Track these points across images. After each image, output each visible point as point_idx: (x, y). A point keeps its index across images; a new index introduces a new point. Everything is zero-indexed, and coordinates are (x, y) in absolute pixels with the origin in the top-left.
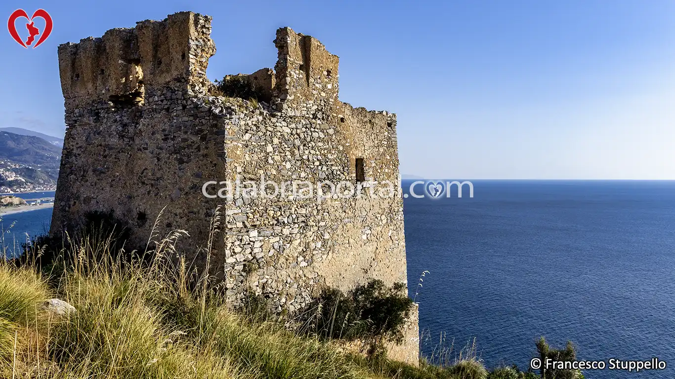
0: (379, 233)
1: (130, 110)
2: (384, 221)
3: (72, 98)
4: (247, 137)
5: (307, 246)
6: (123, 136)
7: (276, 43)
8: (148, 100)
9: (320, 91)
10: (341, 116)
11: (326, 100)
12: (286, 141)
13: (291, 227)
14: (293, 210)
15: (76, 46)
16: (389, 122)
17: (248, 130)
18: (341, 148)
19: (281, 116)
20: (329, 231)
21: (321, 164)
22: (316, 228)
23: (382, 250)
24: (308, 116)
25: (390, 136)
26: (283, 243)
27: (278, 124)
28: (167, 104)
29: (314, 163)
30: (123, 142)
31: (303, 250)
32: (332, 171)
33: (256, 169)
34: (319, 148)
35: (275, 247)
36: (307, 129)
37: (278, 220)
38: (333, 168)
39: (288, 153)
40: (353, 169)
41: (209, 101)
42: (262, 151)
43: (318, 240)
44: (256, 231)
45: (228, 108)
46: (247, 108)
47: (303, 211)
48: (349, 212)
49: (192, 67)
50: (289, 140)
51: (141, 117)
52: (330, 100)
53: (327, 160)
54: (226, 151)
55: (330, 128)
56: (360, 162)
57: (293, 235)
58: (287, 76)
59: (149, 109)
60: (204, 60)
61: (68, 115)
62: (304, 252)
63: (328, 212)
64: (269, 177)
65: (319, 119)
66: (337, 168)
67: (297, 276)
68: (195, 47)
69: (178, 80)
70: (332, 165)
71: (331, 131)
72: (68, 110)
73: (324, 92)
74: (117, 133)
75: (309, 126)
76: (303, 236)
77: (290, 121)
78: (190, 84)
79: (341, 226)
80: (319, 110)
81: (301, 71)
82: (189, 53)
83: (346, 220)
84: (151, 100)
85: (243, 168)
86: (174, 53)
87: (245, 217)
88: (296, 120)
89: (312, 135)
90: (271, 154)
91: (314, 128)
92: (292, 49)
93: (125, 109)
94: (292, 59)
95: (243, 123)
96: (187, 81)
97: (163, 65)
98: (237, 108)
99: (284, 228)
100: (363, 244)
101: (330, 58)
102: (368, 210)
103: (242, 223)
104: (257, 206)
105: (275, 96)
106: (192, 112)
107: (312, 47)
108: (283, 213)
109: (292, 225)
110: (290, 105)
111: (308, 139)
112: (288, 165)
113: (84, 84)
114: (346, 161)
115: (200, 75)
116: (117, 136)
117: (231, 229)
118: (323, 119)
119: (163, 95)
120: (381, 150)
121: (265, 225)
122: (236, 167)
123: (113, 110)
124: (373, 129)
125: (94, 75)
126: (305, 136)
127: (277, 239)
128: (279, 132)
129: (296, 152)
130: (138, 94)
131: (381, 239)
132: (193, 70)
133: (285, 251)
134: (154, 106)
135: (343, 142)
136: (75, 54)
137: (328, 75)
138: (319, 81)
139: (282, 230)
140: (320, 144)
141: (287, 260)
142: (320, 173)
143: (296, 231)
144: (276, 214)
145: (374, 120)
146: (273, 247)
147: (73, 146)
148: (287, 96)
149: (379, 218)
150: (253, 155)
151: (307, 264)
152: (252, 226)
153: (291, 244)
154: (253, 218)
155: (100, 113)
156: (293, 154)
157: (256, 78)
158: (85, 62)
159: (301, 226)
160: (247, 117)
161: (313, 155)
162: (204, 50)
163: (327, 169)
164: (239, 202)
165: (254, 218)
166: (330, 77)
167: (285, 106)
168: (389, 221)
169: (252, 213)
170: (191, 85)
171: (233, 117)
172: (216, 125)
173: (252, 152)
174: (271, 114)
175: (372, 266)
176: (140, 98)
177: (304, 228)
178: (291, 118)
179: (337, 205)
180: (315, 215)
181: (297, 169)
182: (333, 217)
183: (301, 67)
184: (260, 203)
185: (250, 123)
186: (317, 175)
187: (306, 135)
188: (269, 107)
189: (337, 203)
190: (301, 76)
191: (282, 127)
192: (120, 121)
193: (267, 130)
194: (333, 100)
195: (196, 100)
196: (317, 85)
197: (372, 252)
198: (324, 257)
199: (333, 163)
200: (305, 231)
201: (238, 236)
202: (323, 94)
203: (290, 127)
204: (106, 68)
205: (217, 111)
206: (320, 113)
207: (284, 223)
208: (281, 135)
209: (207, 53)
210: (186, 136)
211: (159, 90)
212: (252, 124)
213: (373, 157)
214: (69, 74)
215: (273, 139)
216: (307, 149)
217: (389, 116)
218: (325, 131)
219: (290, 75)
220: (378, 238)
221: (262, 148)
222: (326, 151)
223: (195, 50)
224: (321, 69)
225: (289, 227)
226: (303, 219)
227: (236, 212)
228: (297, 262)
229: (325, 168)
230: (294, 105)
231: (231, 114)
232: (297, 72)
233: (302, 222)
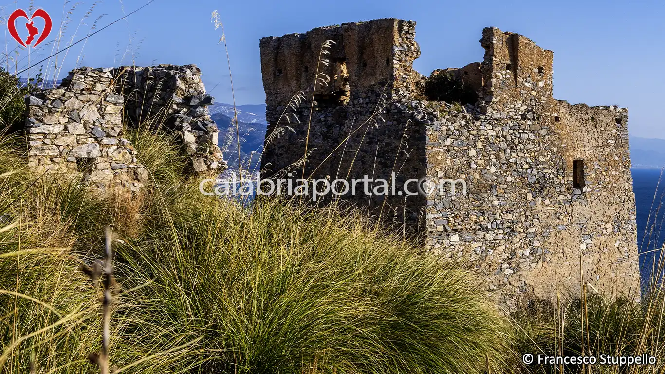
0: (603, 242)
1: (334, 110)
2: (610, 230)
3: (274, 95)
4: (449, 142)
5: (513, 253)
6: (328, 137)
7: (482, 43)
8: (353, 102)
9: (530, 90)
10: (555, 115)
11: (537, 99)
12: (491, 144)
13: (494, 233)
14: (498, 215)
15: (279, 39)
16: (618, 118)
17: (450, 135)
18: (555, 150)
19: (485, 119)
20: (540, 239)
21: (530, 167)
22: (524, 235)
23: (607, 262)
24: (516, 117)
25: (619, 134)
26: (486, 248)
27: (481, 127)
28: (371, 107)
29: (522, 166)
30: (327, 143)
31: (508, 257)
32: (544, 175)
33: (458, 174)
34: (529, 150)
35: (477, 252)
36: (515, 131)
37: (481, 226)
38: (545, 171)
39: (492, 157)
40: (570, 172)
41: (412, 106)
42: (464, 155)
43: (525, 247)
44: (457, 235)
45: (430, 114)
46: (449, 113)
47: (509, 217)
48: (564, 219)
49: (396, 73)
50: (494, 143)
51: (346, 118)
52: (542, 98)
53: (538, 163)
54: (427, 157)
55: (542, 129)
56: (578, 165)
57: (497, 241)
58: (493, 78)
59: (354, 110)
60: (407, 64)
61: (269, 112)
62: (509, 259)
63: (538, 219)
64: (471, 182)
65: (529, 119)
66: (549, 171)
67: (501, 283)
68: (399, 53)
69: (382, 84)
70: (544, 168)
71: (543, 132)
72: (269, 107)
73: (535, 91)
74: (322, 134)
75: (517, 128)
76: (509, 242)
77: (496, 123)
78: (394, 88)
79: (553, 234)
80: (529, 110)
81: (508, 71)
82: (393, 59)
83: (561, 227)
84: (356, 102)
85: (444, 173)
86: (379, 58)
87: (446, 222)
88: (503, 122)
89: (520, 137)
90: (473, 159)
91: (524, 130)
92: (498, 49)
93: (329, 109)
94: (498, 60)
95: (444, 128)
96: (391, 86)
97: (368, 68)
98: (438, 114)
99: (487, 233)
100: (582, 254)
101: (542, 54)
102: (588, 217)
103: (442, 227)
104: (459, 210)
105: (481, 98)
106: (396, 117)
107: (520, 46)
108: (486, 218)
109: (496, 231)
110: (495, 108)
111: (516, 141)
112: (493, 169)
113: (287, 80)
114: (561, 163)
115: (404, 80)
116: (322, 136)
117: (431, 232)
118: (534, 119)
119: (368, 97)
120: (607, 150)
121: (467, 229)
122: (436, 172)
123: (317, 109)
124: (596, 127)
125: (299, 72)
126: (512, 139)
127: (480, 244)
128: (484, 135)
129: (502, 155)
130: (343, 93)
131: (605, 250)
132: (397, 75)
133: (488, 257)
134: (359, 109)
135: (558, 143)
136: (278, 48)
137: (540, 72)
138: (528, 79)
139: (485, 236)
140: (530, 146)
141: (490, 266)
142: (530, 176)
143: (500, 237)
144: (479, 220)
145: (597, 117)
146: (475, 251)
147: (275, 145)
148: (492, 98)
149: (603, 227)
150: (454, 160)
151: (512, 272)
152: (453, 230)
153: (494, 251)
154: (453, 222)
155: (304, 112)
156: (498, 157)
157: (466, 73)
158: (290, 58)
159: (506, 232)
160: (449, 122)
161: (522, 157)
162: (408, 55)
163: (538, 173)
164: (440, 206)
165: (455, 222)
166: (541, 74)
167: (490, 109)
168: (616, 230)
169: (453, 217)
170: (395, 90)
171: (435, 123)
172: (418, 132)
173: (454, 157)
174: (475, 117)
175: (592, 279)
176: (344, 97)
177: (510, 234)
178: (497, 120)
179: (549, 211)
180: (523, 221)
181: (502, 173)
182: (544, 224)
183: (508, 67)
184: (462, 207)
185: (452, 128)
186: (526, 178)
187: (513, 137)
188: (473, 109)
189: (549, 208)
190: (508, 76)
191: (486, 130)
192: (324, 121)
193: (470, 134)
194: (545, 99)
195: (399, 105)
196: (527, 84)
197: (593, 263)
198: (533, 265)
199: (545, 166)
200: (510, 238)
201: (438, 239)
202: (534, 93)
203: (496, 129)
204: (310, 65)
205: (419, 117)
206: (530, 113)
207: (487, 228)
208: (485, 138)
209: (411, 57)
210: (389, 141)
211: (364, 93)
212: (454, 129)
213: (596, 158)
214: (271, 69)
215: (476, 143)
216: (514, 152)
217: (617, 111)
218: (536, 132)
219: (496, 76)
220: (602, 249)
221: (465, 153)
222: (536, 154)
223: (399, 56)
224: (530, 67)
225: (493, 232)
226: (509, 225)
227: (436, 216)
228: (501, 269)
229: (535, 172)
230: (500, 107)
231: (432, 120)
232: (504, 72)
233: (508, 228)
